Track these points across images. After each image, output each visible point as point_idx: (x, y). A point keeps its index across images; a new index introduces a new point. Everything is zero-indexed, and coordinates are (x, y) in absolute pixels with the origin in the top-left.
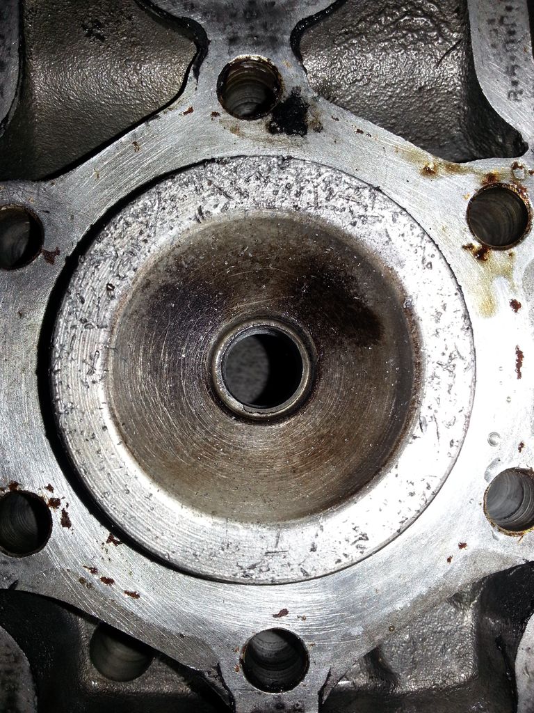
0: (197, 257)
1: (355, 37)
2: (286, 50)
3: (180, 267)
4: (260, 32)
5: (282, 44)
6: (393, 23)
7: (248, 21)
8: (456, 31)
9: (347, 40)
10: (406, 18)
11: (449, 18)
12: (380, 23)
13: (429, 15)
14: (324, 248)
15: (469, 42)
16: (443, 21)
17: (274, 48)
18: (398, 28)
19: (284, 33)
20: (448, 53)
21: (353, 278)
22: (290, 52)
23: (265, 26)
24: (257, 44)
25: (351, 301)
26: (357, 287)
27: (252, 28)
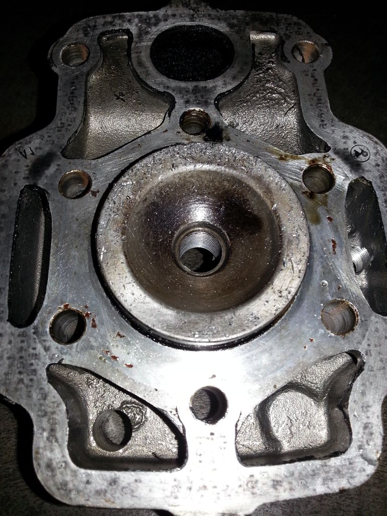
0: (170, 190)
1: (245, 103)
2: (213, 106)
3: (161, 193)
4: (200, 99)
5: (211, 104)
6: (262, 97)
7: (194, 94)
8: (293, 100)
9: (241, 104)
10: (269, 94)
11: (290, 94)
12: (257, 97)
13: (280, 93)
14: (233, 186)
15: (300, 104)
16: (287, 96)
17: (206, 106)
18: (265, 99)
19: (212, 99)
20: (290, 109)
21: (248, 200)
22: (214, 108)
23: (202, 96)
24: (199, 103)
25: (247, 212)
26: (249, 204)
27: (196, 97)
